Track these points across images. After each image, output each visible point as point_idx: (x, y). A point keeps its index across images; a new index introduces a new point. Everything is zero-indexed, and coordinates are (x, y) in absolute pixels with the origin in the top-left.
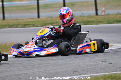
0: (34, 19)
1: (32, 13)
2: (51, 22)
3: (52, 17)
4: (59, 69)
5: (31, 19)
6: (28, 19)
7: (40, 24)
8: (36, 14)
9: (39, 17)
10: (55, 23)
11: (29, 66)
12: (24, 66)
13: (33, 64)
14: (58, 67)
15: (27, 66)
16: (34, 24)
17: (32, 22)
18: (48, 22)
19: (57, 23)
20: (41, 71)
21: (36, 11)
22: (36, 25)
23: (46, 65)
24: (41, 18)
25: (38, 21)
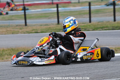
0: (85, 23)
1: (84, 17)
2: (102, 26)
3: (102, 22)
4: (106, 71)
5: (83, 23)
6: (80, 23)
7: (92, 28)
8: (88, 19)
9: (90, 21)
10: (105, 27)
11: (79, 68)
12: (74, 68)
13: (83, 66)
14: (106, 70)
15: (77, 68)
16: (86, 28)
17: (84, 26)
18: (99, 27)
19: (107, 27)
20: (90, 73)
21: (88, 16)
22: (87, 29)
23: (95, 67)
24: (92, 22)
25: (90, 26)
